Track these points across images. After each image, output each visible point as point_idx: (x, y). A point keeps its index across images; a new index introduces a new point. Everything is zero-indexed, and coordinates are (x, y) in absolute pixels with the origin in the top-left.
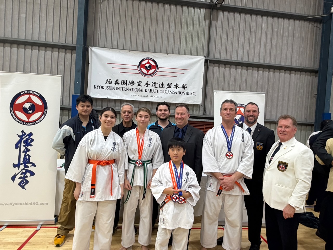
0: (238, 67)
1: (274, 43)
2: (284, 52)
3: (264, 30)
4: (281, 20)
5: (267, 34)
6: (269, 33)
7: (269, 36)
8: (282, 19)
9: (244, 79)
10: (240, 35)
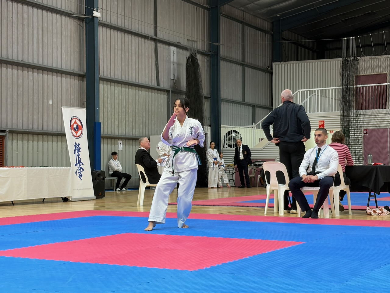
0: (14, 66)
1: (45, 41)
2: (55, 51)
3: (35, 25)
4: (49, 14)
5: (38, 29)
6: (40, 27)
7: (40, 32)
8: (51, 13)
9: (20, 81)
10: (14, 28)
